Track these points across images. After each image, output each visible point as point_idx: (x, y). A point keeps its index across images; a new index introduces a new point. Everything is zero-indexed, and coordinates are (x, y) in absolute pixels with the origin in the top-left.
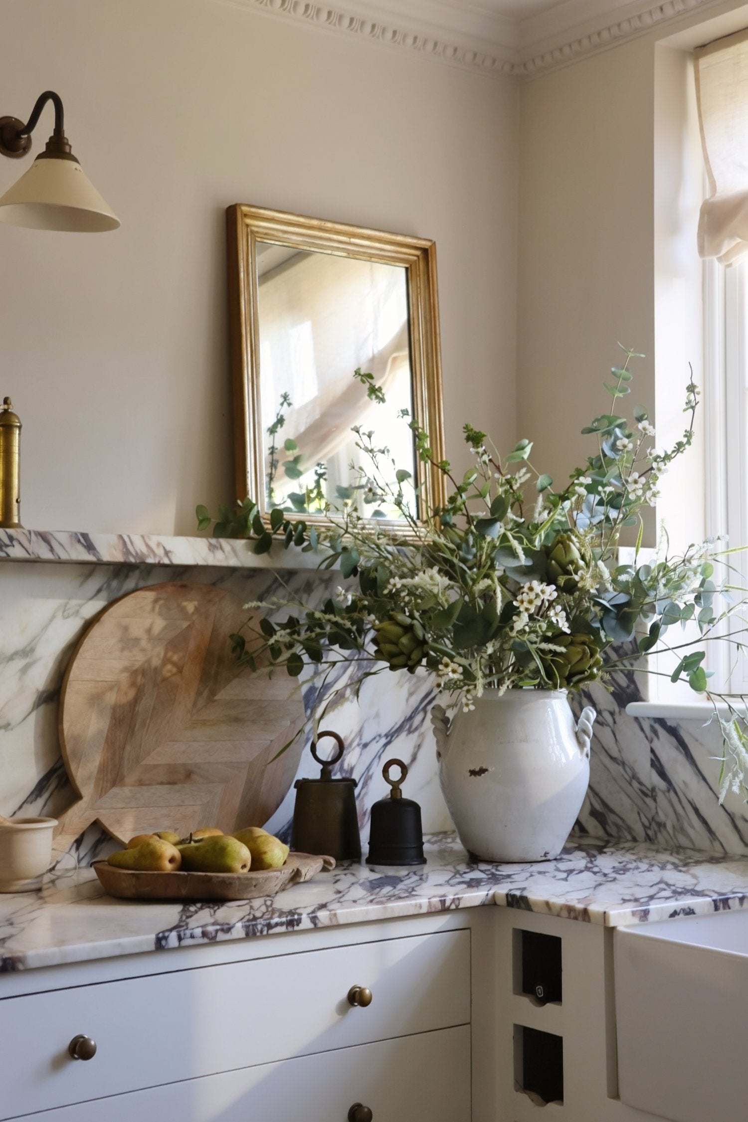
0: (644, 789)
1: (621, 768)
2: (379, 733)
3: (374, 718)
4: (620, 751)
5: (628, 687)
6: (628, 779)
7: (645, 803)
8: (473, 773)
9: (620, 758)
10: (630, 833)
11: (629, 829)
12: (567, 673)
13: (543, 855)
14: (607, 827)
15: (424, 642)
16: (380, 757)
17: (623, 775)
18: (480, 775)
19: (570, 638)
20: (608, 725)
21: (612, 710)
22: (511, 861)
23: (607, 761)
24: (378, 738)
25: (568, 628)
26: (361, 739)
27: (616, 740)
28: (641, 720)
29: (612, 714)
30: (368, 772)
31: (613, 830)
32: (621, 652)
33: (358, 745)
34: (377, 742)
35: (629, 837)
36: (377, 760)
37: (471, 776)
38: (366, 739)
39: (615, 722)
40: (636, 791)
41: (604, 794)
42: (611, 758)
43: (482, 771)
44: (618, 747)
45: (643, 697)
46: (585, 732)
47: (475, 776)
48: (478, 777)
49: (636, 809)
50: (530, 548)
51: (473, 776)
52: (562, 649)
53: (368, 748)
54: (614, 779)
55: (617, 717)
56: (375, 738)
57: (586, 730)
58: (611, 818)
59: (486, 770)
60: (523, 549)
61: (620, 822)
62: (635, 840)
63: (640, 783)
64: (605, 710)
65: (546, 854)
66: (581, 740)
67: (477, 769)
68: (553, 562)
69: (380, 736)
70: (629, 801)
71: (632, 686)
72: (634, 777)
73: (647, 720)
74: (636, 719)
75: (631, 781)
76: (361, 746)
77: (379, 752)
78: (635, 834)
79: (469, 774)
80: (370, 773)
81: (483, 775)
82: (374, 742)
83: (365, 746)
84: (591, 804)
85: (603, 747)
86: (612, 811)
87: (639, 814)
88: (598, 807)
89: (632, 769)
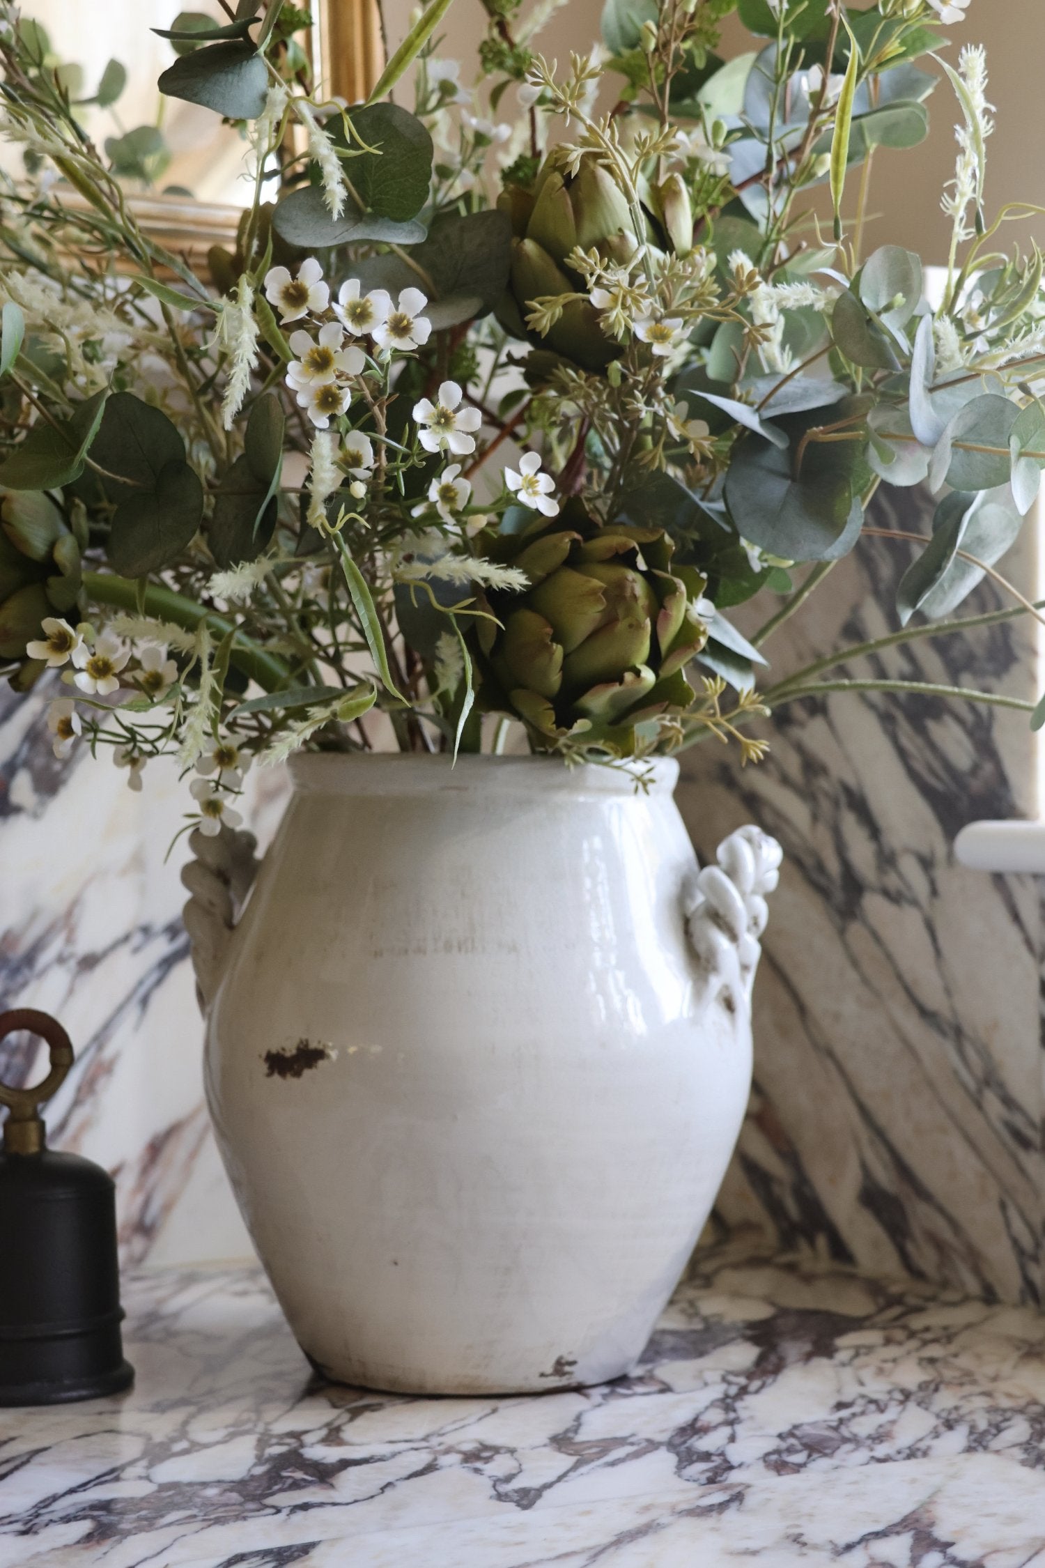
0: (1019, 1122)
1: (949, 1048)
2: (143, 920)
3: (124, 872)
4: (948, 992)
5: (975, 769)
6: (972, 1085)
7: (1021, 1170)
8: (280, 1064)
9: (945, 1012)
10: (977, 1271)
11: (975, 1259)
12: (555, 679)
13: (549, 1369)
14: (910, 1247)
15: (49, 566)
16: (145, 1002)
17: (956, 1073)
18: (298, 1074)
19: (565, 540)
20: (915, 903)
21: (924, 850)
22: (430, 1390)
23: (912, 1025)
24: (137, 939)
25: (551, 495)
26: (70, 940)
27: (938, 952)
28: (1013, 883)
29: (927, 863)
30: (100, 1048)
31: (927, 1259)
32: (956, 651)
33: (61, 960)
34: (136, 950)
35: (973, 1286)
36: (133, 1012)
37: (270, 1074)
38: (90, 939)
39: (934, 892)
40: (995, 1132)
41: (901, 1133)
42: (926, 1014)
43: (308, 1057)
44: (942, 975)
45: (1021, 803)
46: (719, 918)
47: (283, 1074)
48: (291, 1081)
49: (994, 1192)
50: (368, 153)
51: (276, 1077)
52: (515, 579)
53: (100, 971)
54: (931, 1084)
55: (940, 873)
56: (126, 938)
57: (721, 912)
58: (921, 1216)
59: (319, 1054)
60: (346, 163)
61: (947, 1234)
62: (990, 1297)
63: (1008, 1102)
64: (907, 850)
65: (561, 1366)
66: (701, 948)
67: (291, 1051)
68: (529, 246)
69: (146, 930)
70: (973, 1161)
71: (988, 768)
72: (991, 1079)
73: (1030, 883)
74: (998, 879)
75: (980, 1091)
76: (72, 964)
77: (141, 983)
78: (991, 1278)
79: (264, 1067)
80: (108, 1053)
81: (307, 1073)
82: (124, 951)
83: (89, 962)
84: (864, 1167)
85: (899, 977)
86: (923, 1194)
87: (1003, 1206)
88: (884, 1177)
89: (984, 1052)
